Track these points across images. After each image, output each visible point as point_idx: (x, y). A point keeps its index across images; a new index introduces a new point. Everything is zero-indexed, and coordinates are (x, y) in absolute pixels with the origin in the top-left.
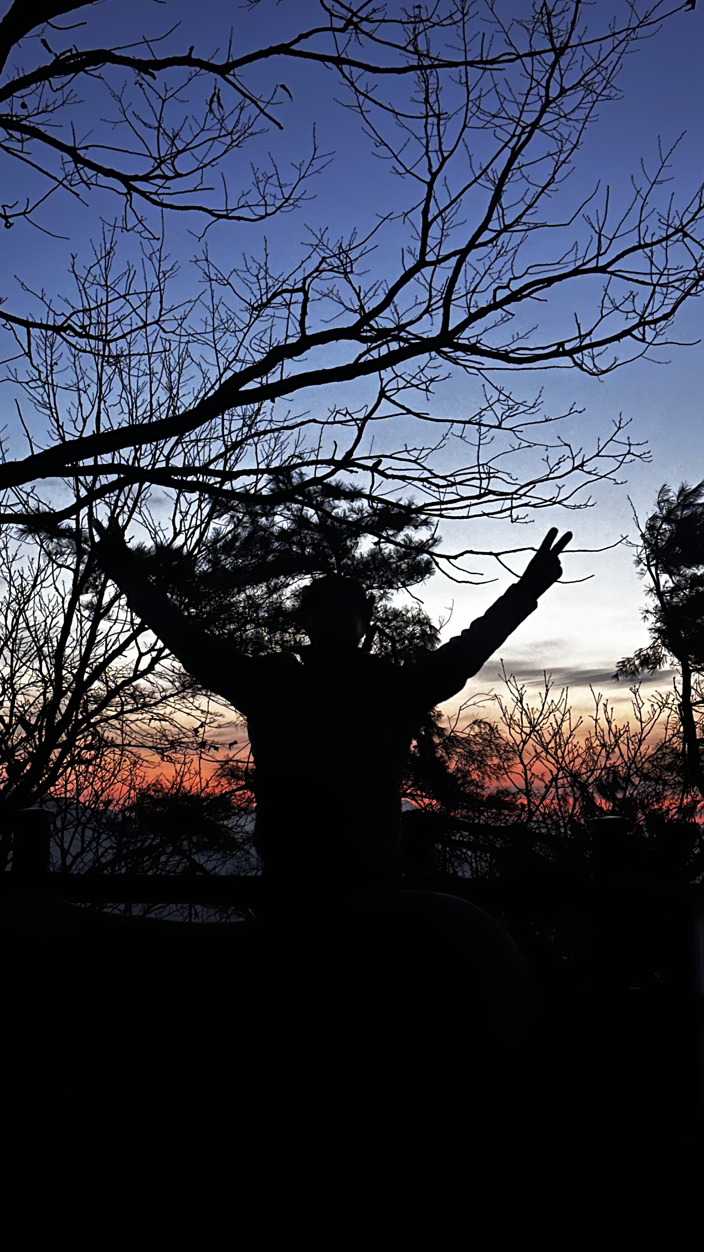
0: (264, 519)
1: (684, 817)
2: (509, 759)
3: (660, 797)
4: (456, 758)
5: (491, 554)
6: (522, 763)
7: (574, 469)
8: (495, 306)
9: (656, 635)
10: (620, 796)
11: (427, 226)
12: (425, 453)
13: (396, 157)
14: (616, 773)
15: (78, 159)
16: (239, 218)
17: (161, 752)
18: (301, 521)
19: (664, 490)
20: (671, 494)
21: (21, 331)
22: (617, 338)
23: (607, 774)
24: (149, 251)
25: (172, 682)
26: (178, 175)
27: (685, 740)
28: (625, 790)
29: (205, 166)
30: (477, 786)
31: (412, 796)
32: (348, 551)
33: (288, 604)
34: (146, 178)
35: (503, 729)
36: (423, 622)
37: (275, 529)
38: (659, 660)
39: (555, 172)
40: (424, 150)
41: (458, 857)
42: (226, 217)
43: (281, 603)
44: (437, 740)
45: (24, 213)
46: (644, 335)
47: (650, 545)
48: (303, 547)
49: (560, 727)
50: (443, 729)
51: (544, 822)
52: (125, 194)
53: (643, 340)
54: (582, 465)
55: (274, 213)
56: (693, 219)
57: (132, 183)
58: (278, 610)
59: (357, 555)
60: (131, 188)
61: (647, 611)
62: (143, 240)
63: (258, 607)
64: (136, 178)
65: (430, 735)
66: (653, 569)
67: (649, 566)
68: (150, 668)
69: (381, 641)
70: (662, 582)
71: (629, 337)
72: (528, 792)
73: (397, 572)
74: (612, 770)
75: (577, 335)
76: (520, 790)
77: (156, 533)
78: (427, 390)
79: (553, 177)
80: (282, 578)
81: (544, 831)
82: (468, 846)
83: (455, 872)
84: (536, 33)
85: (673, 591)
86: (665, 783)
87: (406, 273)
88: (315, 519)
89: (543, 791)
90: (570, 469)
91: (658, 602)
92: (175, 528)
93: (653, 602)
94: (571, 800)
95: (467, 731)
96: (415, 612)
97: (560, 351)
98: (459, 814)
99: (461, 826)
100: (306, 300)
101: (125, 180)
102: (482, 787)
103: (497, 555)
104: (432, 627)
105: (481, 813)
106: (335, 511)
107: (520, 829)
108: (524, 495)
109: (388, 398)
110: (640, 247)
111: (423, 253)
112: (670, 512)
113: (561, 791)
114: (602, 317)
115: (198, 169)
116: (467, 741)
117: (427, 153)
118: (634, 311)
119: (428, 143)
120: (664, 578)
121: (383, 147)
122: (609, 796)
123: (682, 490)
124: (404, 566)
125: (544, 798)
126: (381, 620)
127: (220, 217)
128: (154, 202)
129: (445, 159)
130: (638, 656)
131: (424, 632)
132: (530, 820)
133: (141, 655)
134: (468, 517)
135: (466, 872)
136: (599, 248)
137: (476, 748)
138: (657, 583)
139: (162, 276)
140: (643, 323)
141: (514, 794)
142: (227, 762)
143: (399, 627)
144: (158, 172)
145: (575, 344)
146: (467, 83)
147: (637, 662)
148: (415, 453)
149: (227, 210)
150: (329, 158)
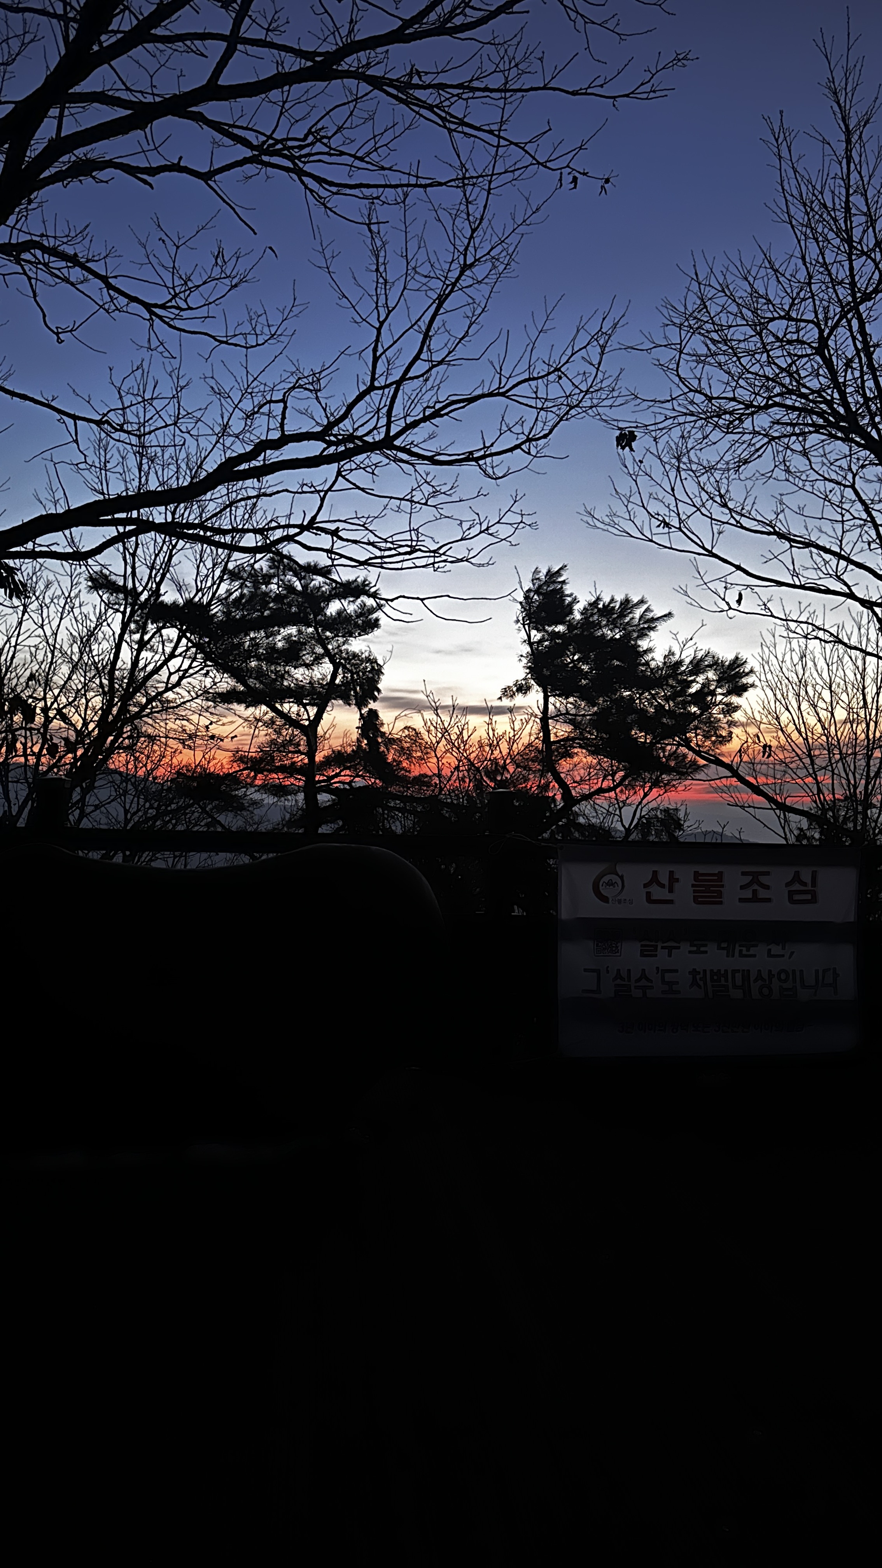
0: (264, 587)
1: (541, 792)
2: (427, 753)
3: (526, 780)
4: (393, 751)
5: (418, 598)
6: (436, 756)
7: (481, 532)
8: (425, 419)
9: (528, 671)
10: (499, 778)
11: (376, 359)
12: (369, 520)
13: (354, 307)
14: (497, 764)
15: (109, 287)
16: (236, 345)
17: (183, 742)
18: (290, 588)
19: (536, 571)
20: (541, 574)
21: (70, 422)
22: (511, 450)
23: (492, 764)
24: (169, 369)
25: (189, 692)
26: (190, 308)
27: (543, 741)
28: (502, 774)
29: (210, 303)
30: (406, 771)
31: (363, 777)
32: (322, 611)
33: (280, 645)
34: (163, 307)
35: (425, 736)
36: (373, 661)
37: (272, 595)
38: (528, 688)
39: (469, 328)
40: (375, 305)
41: (393, 817)
42: (226, 343)
43: (275, 644)
44: (380, 740)
45: (71, 331)
46: (529, 450)
47: (525, 610)
48: (290, 606)
49: (461, 733)
50: (384, 733)
51: (449, 794)
52: (148, 320)
53: (529, 453)
54: (487, 529)
55: (263, 344)
56: (567, 362)
57: (154, 309)
58: (272, 648)
59: (328, 613)
60: (152, 313)
61: (522, 656)
62: (164, 360)
63: (258, 645)
64: (156, 306)
65: (376, 737)
66: (527, 627)
67: (524, 625)
68: (178, 684)
69: (344, 673)
70: (532, 637)
71: (519, 450)
72: (439, 776)
73: (356, 625)
74: (495, 761)
75: (482, 446)
76: (434, 774)
77: (181, 587)
78: (373, 473)
79: (467, 332)
80: (276, 628)
81: (449, 801)
82: (399, 809)
83: (390, 827)
84: (458, 218)
85: (540, 642)
86: (530, 769)
87: (360, 394)
88: (299, 588)
89: (449, 774)
90: (478, 532)
91: (529, 649)
92: (197, 586)
93: (526, 649)
94: (467, 780)
95: (400, 733)
96: (367, 654)
97: (469, 457)
98: (392, 789)
99: (395, 797)
100: (285, 408)
101: (148, 306)
102: (409, 772)
103: (422, 600)
104: (378, 665)
105: (408, 788)
106: (313, 582)
107: (434, 800)
108: (444, 554)
109: (344, 477)
110: (529, 379)
111: (373, 379)
112: (540, 587)
113: (461, 775)
114: (501, 434)
115: (204, 305)
116: (400, 740)
117: (377, 307)
118: (523, 433)
119: (378, 300)
120: (534, 632)
121: (344, 299)
122: (493, 779)
123: (549, 571)
124: (360, 622)
125: (450, 779)
126: (344, 659)
127: (221, 342)
128: (170, 326)
129: (390, 312)
130: (515, 685)
131: (373, 668)
132: (440, 793)
133: (171, 674)
134: (402, 569)
135: (397, 828)
136: (500, 383)
137: (406, 745)
138: (529, 636)
139: (179, 389)
140: (529, 440)
141: (430, 777)
142: (237, 752)
143: (357, 664)
144: (173, 303)
145: (482, 453)
146: (406, 256)
147: (515, 689)
148: (364, 520)
149: (227, 336)
150: (305, 306)
